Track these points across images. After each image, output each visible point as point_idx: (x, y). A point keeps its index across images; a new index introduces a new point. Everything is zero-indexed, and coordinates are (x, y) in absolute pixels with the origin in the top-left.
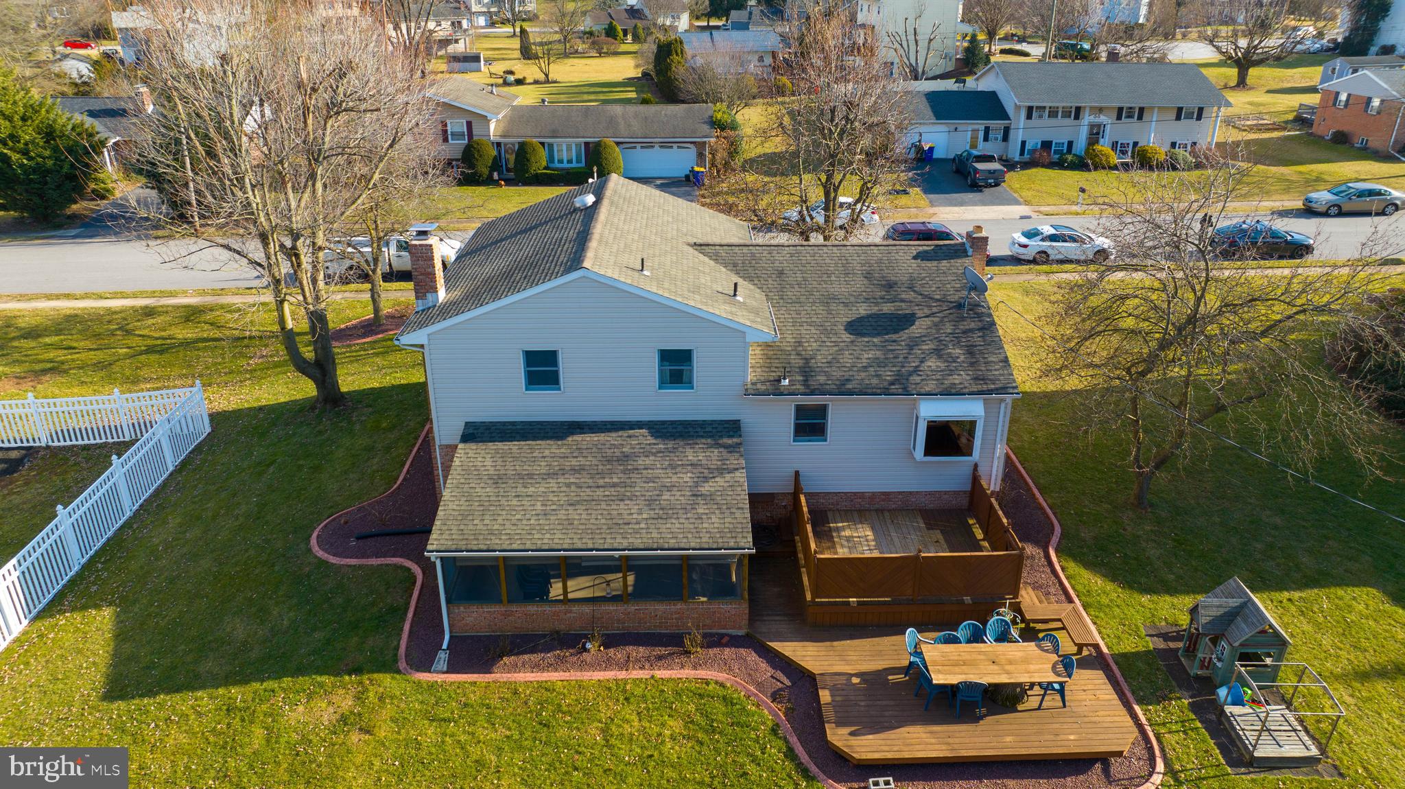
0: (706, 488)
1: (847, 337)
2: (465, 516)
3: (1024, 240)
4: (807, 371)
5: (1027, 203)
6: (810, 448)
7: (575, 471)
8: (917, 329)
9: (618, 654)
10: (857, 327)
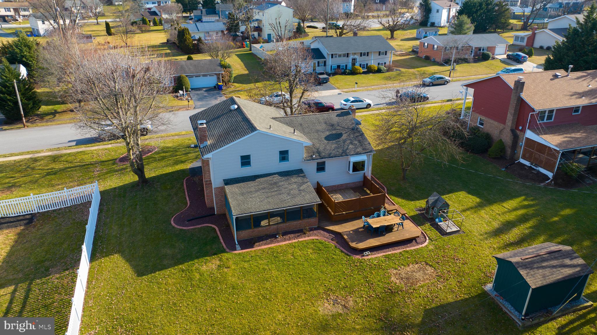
0: (301, 188)
1: (326, 142)
2: (239, 205)
3: (345, 103)
4: (319, 152)
5: (338, 88)
6: (321, 174)
7: (264, 188)
8: (344, 137)
9: (287, 237)
10: (328, 138)
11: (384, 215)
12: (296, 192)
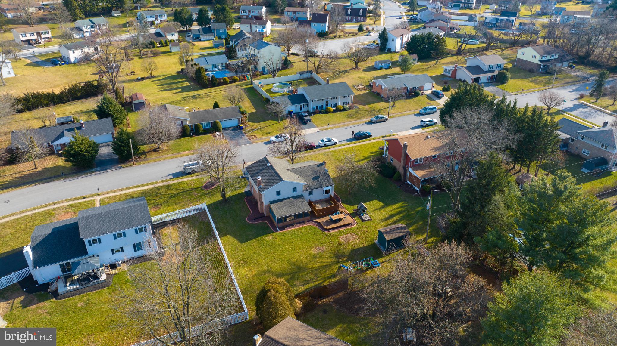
0: (303, 204)
1: (313, 181)
4: (309, 187)
5: (317, 127)
6: (311, 196)
7: (287, 205)
11: (338, 214)
12: (301, 206)
